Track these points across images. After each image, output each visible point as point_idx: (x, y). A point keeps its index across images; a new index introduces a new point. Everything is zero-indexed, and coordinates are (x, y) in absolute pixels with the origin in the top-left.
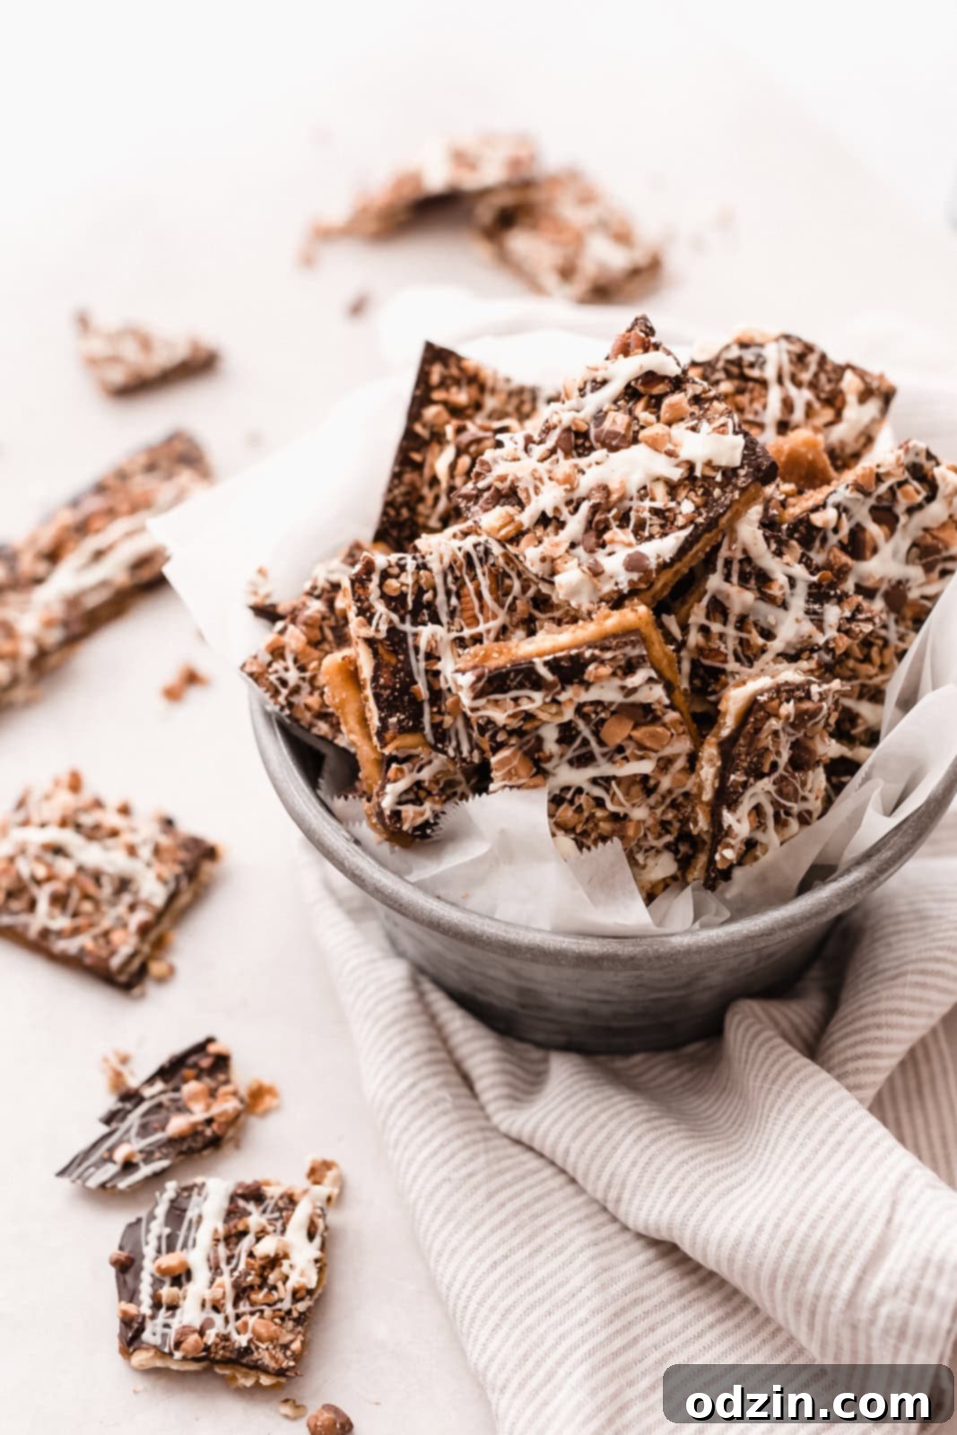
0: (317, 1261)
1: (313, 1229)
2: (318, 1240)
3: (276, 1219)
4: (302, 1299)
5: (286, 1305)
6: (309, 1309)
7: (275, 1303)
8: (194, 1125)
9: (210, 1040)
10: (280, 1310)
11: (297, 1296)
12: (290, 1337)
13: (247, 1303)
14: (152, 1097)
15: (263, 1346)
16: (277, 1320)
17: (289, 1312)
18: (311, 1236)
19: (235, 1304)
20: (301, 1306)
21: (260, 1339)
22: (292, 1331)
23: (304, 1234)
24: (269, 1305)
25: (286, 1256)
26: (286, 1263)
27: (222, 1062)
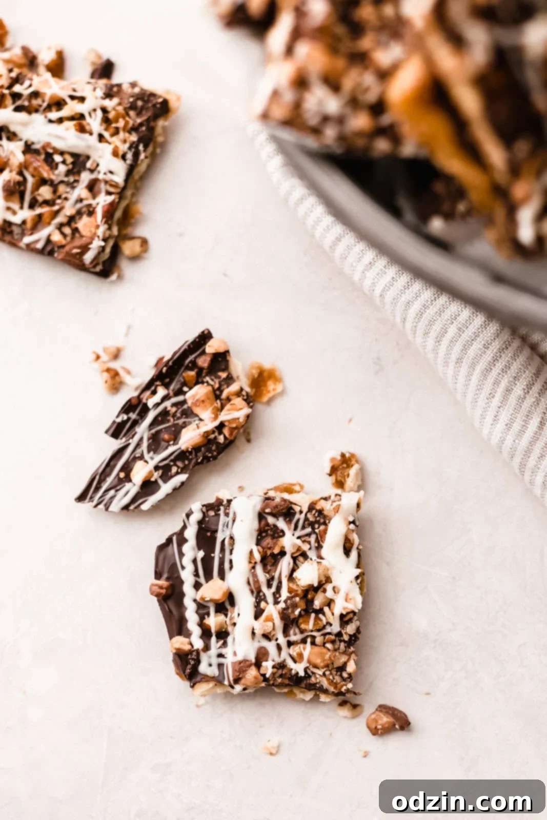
0: (357, 578)
1: (348, 545)
2: (354, 554)
3: (309, 535)
4: (350, 620)
5: (336, 628)
6: (358, 630)
7: (324, 627)
8: (206, 434)
9: (205, 337)
10: (330, 634)
11: (345, 619)
12: (343, 659)
13: (297, 631)
14: (157, 405)
15: (320, 672)
16: (329, 646)
17: (339, 634)
18: (347, 552)
19: (286, 632)
20: (350, 629)
21: (316, 667)
22: (344, 653)
23: (341, 550)
24: (319, 630)
25: (328, 580)
26: (329, 587)
27: (221, 360)
